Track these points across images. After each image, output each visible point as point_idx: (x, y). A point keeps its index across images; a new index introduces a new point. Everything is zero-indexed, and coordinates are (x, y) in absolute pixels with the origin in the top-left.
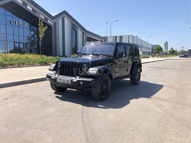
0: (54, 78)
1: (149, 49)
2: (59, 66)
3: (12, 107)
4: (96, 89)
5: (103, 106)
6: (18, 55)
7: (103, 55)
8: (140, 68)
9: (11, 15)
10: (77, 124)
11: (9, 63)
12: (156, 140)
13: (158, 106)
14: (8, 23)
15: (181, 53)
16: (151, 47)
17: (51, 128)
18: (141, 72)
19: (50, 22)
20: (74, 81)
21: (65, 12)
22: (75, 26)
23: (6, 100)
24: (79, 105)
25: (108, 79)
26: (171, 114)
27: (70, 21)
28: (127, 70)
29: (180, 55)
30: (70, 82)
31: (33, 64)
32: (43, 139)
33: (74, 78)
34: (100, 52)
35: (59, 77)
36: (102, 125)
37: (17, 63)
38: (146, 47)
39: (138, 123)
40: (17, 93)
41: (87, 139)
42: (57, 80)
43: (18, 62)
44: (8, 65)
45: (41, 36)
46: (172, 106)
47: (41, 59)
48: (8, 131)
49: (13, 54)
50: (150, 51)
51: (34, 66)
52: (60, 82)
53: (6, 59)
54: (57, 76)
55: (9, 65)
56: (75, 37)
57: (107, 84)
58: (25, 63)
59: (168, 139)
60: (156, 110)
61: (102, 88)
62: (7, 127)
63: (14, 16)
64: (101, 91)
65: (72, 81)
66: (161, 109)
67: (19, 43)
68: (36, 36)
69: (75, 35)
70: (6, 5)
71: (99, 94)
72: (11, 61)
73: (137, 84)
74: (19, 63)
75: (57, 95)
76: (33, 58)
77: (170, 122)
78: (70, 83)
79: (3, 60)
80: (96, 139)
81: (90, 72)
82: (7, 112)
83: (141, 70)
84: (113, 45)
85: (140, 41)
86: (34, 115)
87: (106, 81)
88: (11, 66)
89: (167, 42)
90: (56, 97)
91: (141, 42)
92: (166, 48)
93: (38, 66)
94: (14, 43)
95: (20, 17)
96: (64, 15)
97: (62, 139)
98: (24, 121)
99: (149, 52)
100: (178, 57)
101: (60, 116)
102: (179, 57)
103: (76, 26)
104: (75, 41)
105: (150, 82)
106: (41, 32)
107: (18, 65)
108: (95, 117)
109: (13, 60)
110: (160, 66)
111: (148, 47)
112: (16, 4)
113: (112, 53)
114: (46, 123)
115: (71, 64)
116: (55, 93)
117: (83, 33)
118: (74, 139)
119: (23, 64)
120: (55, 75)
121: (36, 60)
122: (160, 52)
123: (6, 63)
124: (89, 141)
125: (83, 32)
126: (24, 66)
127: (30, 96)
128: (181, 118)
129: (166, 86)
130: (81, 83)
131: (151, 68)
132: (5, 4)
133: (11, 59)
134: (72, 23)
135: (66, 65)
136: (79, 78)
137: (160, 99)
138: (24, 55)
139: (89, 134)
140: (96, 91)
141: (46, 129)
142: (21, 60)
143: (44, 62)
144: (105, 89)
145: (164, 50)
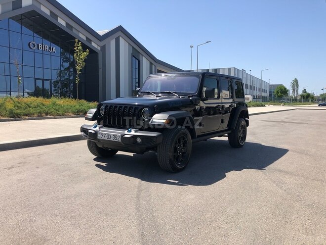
0: (92, 131)
1: (265, 91)
2: (102, 112)
3: (19, 180)
4: (164, 151)
5: (177, 182)
6: (40, 99)
7: (180, 94)
8: (245, 119)
9: (31, 33)
10: (128, 209)
11: (24, 111)
12: (267, 239)
13: (274, 182)
14: (26, 47)
15: (320, 98)
16: (267, 89)
17: (80, 215)
18: (248, 125)
19: (94, 45)
20: (126, 136)
21: (120, 29)
22: (138, 51)
23: (9, 169)
24: (135, 178)
25: (186, 135)
26: (298, 196)
27: (129, 44)
28: (222, 122)
29: (320, 102)
30: (120, 139)
31: (63, 114)
32: (64, 233)
33: (126, 132)
34: (175, 89)
35: (101, 131)
36: (171, 212)
37: (36, 112)
38: (259, 89)
39: (237, 210)
40: (31, 158)
41: (143, 235)
42: (98, 135)
43: (39, 110)
44: (22, 114)
45: (78, 68)
46: (300, 183)
47: (78, 107)
48: (6, 218)
49: (32, 98)
50: (267, 95)
51: (65, 118)
52: (103, 138)
53: (19, 105)
54: (97, 128)
55: (24, 115)
56: (137, 70)
57: (185, 143)
58: (50, 111)
59: (291, 238)
60: (271, 188)
61: (175, 150)
62: (5, 211)
63: (35, 35)
64: (175, 156)
65: (122, 136)
66: (281, 188)
67: (43, 80)
68: (72, 70)
69: (137, 67)
70: (23, 17)
71: (170, 160)
72: (26, 108)
73: (241, 146)
74: (40, 112)
75: (99, 163)
76: (66, 104)
77: (296, 209)
78: (120, 141)
79: (14, 107)
80: (159, 235)
81: (154, 120)
82: (9, 188)
83: (247, 122)
84: (198, 77)
85: (249, 78)
86: (55, 193)
87: (184, 138)
88: (27, 117)
89: (296, 79)
90: (97, 166)
91: (250, 80)
92: (294, 90)
93: (72, 117)
94: (36, 79)
95: (46, 37)
96: (120, 33)
97: (98, 234)
98: (35, 203)
99: (264, 97)
100: (315, 106)
101: (99, 196)
102: (317, 105)
103: (139, 53)
104: (137, 77)
105: (263, 144)
106: (79, 60)
107: (39, 116)
108: (161, 198)
109: (30, 107)
110: (283, 118)
111: (263, 88)
112: (39, 14)
113: (194, 91)
114: (74, 207)
115: (123, 108)
116: (95, 159)
117: (151, 64)
118: (118, 234)
119: (47, 114)
120: (95, 127)
121: (69, 107)
122: (285, 97)
123: (19, 111)
124: (145, 238)
125: (150, 62)
126: (49, 116)
127: (52, 163)
128: (317, 203)
129: (292, 151)
130: (139, 140)
131: (267, 122)
132: (21, 14)
133: (27, 105)
134: (133, 47)
135: (114, 110)
136: (135, 132)
137: (281, 171)
138: (50, 100)
139: (146, 227)
140: (165, 155)
141: (72, 217)
142: (44, 107)
143: (82, 111)
144: (181, 151)
145: (291, 93)
